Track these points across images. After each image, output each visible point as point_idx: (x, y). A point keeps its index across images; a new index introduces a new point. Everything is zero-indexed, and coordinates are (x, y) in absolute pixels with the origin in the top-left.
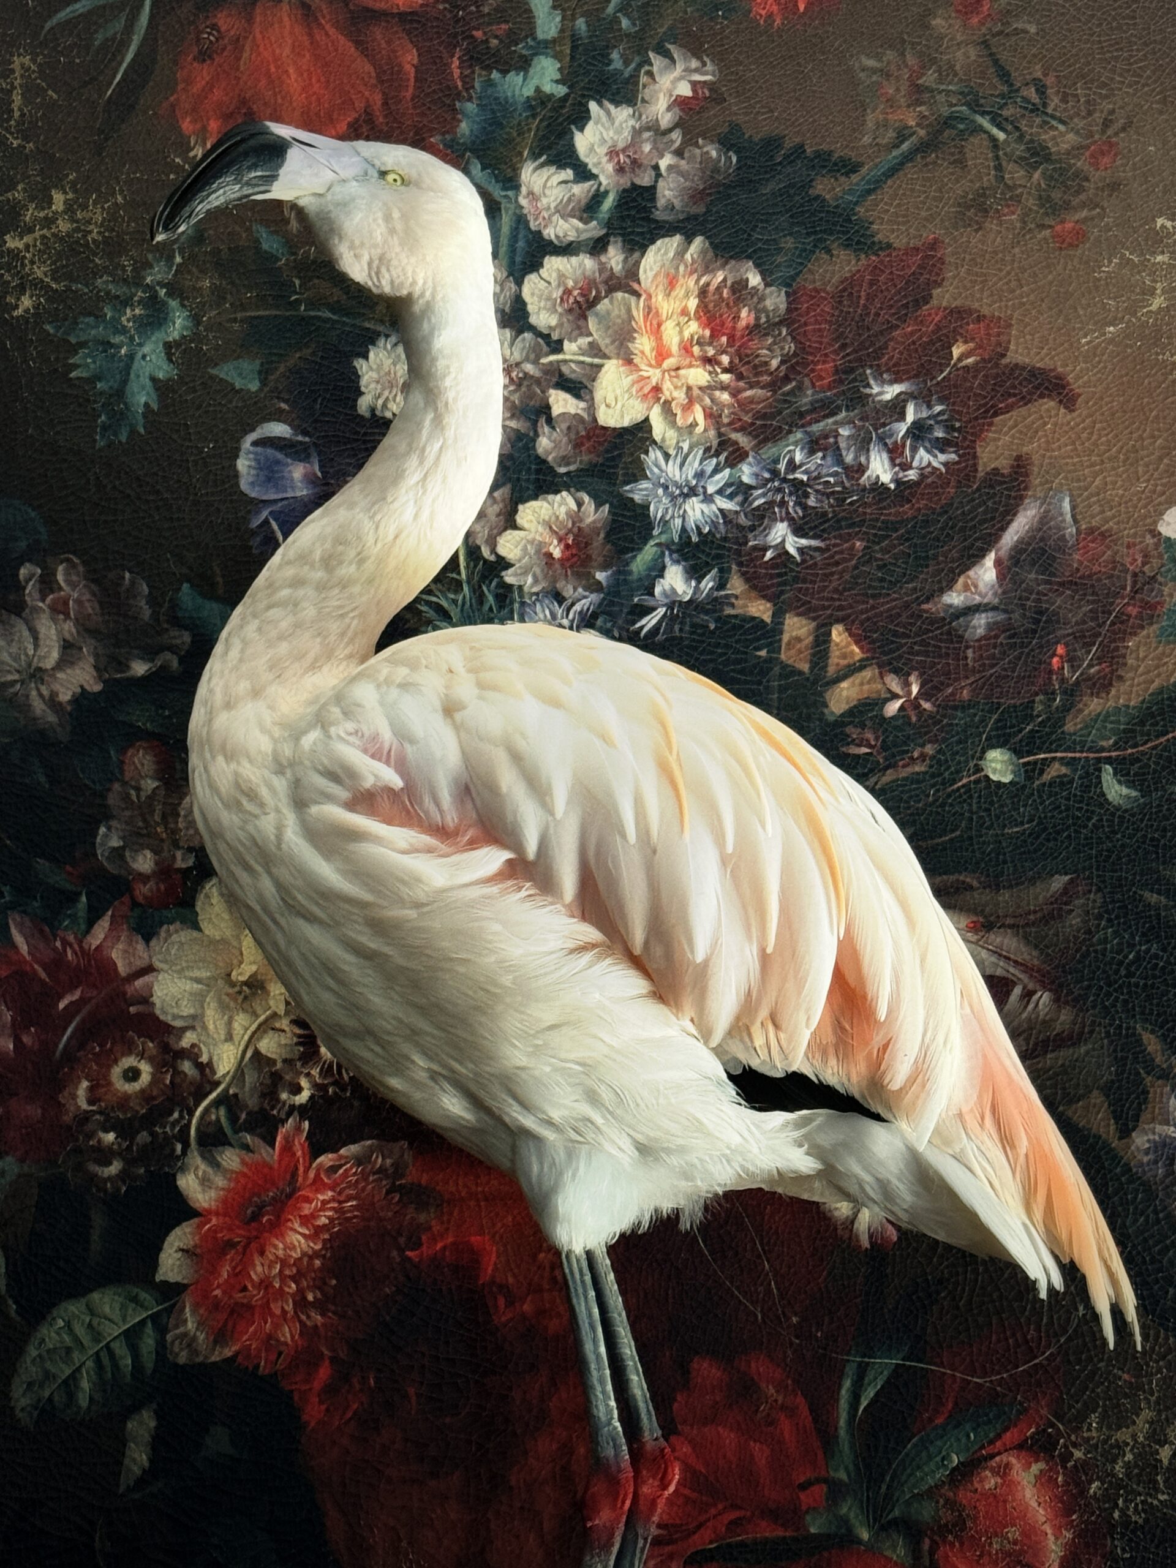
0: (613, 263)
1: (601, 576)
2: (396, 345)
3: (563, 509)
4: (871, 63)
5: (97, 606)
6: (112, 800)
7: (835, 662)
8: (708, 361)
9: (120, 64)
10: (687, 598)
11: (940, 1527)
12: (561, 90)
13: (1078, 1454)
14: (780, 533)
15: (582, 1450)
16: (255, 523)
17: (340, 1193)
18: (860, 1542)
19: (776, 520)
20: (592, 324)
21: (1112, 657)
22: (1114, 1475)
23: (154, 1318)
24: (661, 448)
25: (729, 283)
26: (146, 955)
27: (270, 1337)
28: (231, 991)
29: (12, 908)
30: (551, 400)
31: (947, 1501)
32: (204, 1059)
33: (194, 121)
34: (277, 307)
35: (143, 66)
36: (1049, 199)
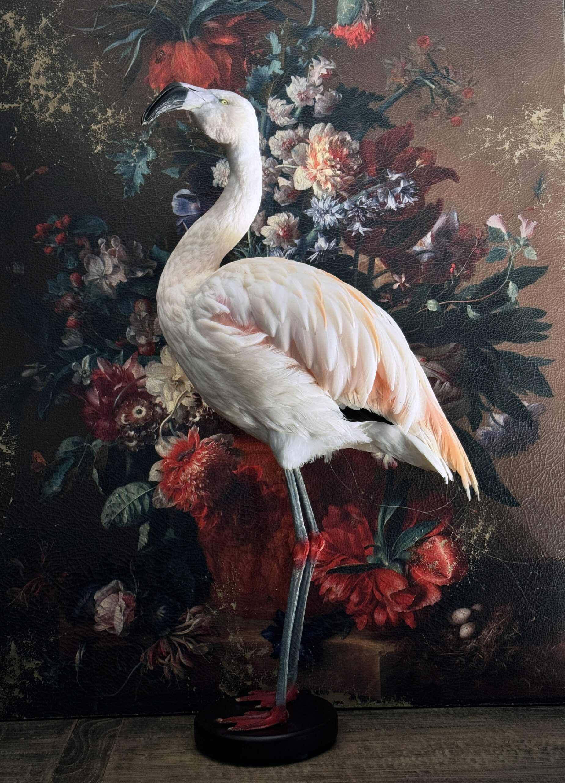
0: (300, 133)
1: (296, 241)
2: (225, 162)
3: (283, 219)
4: (388, 61)
5: (125, 252)
6: (131, 319)
7: (376, 270)
8: (332, 167)
9: (130, 64)
10: (326, 249)
11: (412, 561)
12: (282, 72)
13: (458, 537)
14: (357, 226)
15: (292, 536)
16: (178, 224)
17: (210, 451)
18: (385, 566)
19: (356, 222)
20: (293, 154)
21: (471, 268)
22: (470, 544)
23: (148, 493)
24: (316, 197)
25: (340, 139)
26: (143, 372)
27: (187, 499)
28: (172, 383)
29: (98, 356)
30: (279, 181)
31: (414, 553)
32: (164, 406)
33: (156, 84)
34: (185, 149)
35: (138, 65)
36: (450, 109)
